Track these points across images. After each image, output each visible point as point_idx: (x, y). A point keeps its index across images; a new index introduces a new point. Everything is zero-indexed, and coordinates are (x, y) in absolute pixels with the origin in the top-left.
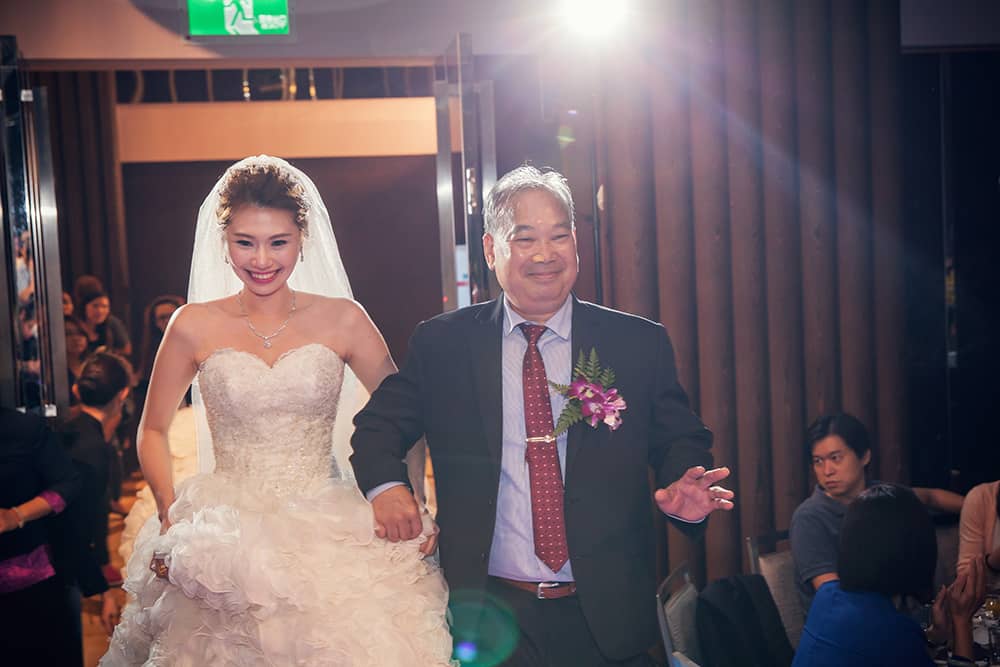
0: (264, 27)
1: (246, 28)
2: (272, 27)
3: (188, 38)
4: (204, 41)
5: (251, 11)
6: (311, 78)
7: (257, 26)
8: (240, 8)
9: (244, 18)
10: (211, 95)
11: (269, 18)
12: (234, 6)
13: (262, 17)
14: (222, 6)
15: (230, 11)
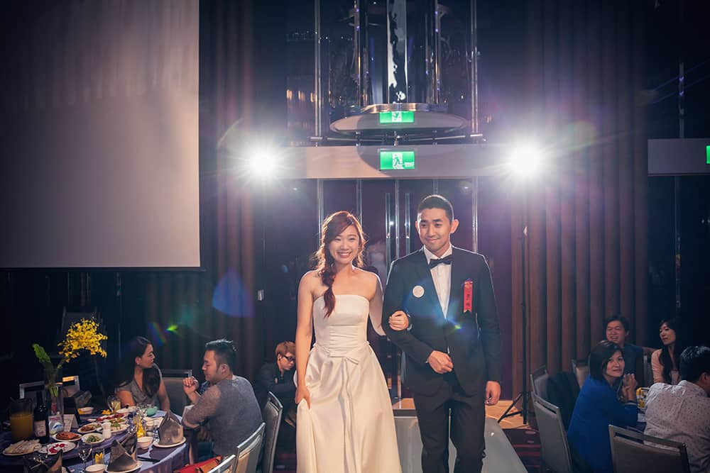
0: (406, 166)
1: (400, 167)
2: (409, 166)
3: (380, 170)
4: (385, 172)
5: (402, 161)
7: (404, 166)
8: (398, 160)
9: (399, 164)
11: (408, 163)
12: (396, 159)
13: (406, 163)
14: (392, 159)
15: (394, 161)
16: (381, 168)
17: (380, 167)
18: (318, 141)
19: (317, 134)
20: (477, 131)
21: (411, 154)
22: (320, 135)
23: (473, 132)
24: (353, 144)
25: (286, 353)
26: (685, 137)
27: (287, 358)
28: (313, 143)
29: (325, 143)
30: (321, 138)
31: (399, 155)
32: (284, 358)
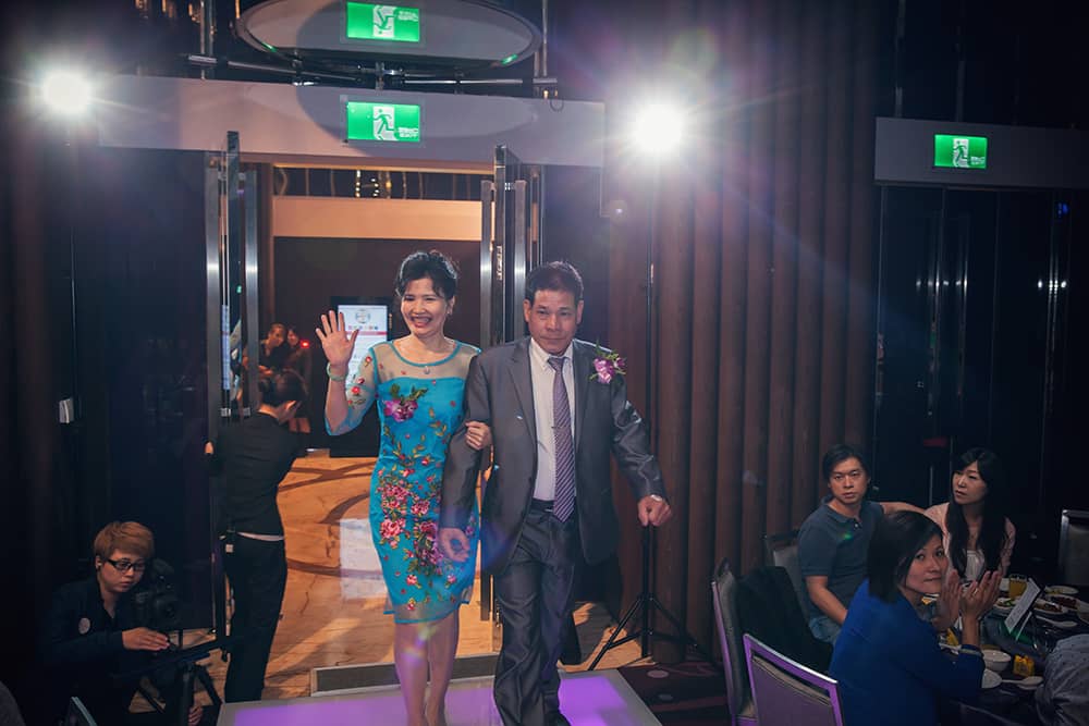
0: (402, 135)
1: (390, 137)
2: (407, 136)
3: (346, 141)
4: (357, 144)
5: (393, 123)
6: (404, 178)
7: (397, 135)
8: (385, 122)
9: (387, 129)
10: (333, 190)
11: (406, 130)
12: (380, 120)
13: (401, 129)
14: (372, 119)
15: (377, 123)
16: (350, 137)
17: (346, 133)
18: (206, 66)
19: (203, 52)
20: (545, 74)
21: (412, 110)
22: (211, 53)
23: (536, 74)
24: (288, 80)
25: (112, 553)
26: (904, 117)
27: (114, 563)
28: (194, 71)
29: (221, 73)
30: (213, 60)
31: (388, 110)
32: (109, 566)
